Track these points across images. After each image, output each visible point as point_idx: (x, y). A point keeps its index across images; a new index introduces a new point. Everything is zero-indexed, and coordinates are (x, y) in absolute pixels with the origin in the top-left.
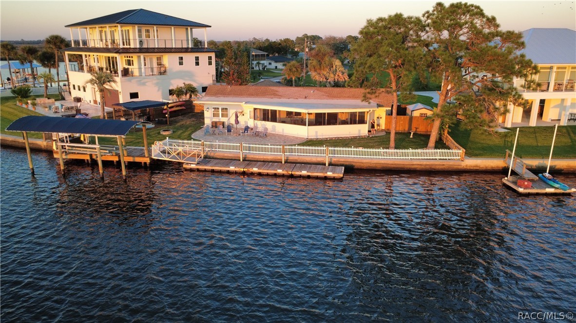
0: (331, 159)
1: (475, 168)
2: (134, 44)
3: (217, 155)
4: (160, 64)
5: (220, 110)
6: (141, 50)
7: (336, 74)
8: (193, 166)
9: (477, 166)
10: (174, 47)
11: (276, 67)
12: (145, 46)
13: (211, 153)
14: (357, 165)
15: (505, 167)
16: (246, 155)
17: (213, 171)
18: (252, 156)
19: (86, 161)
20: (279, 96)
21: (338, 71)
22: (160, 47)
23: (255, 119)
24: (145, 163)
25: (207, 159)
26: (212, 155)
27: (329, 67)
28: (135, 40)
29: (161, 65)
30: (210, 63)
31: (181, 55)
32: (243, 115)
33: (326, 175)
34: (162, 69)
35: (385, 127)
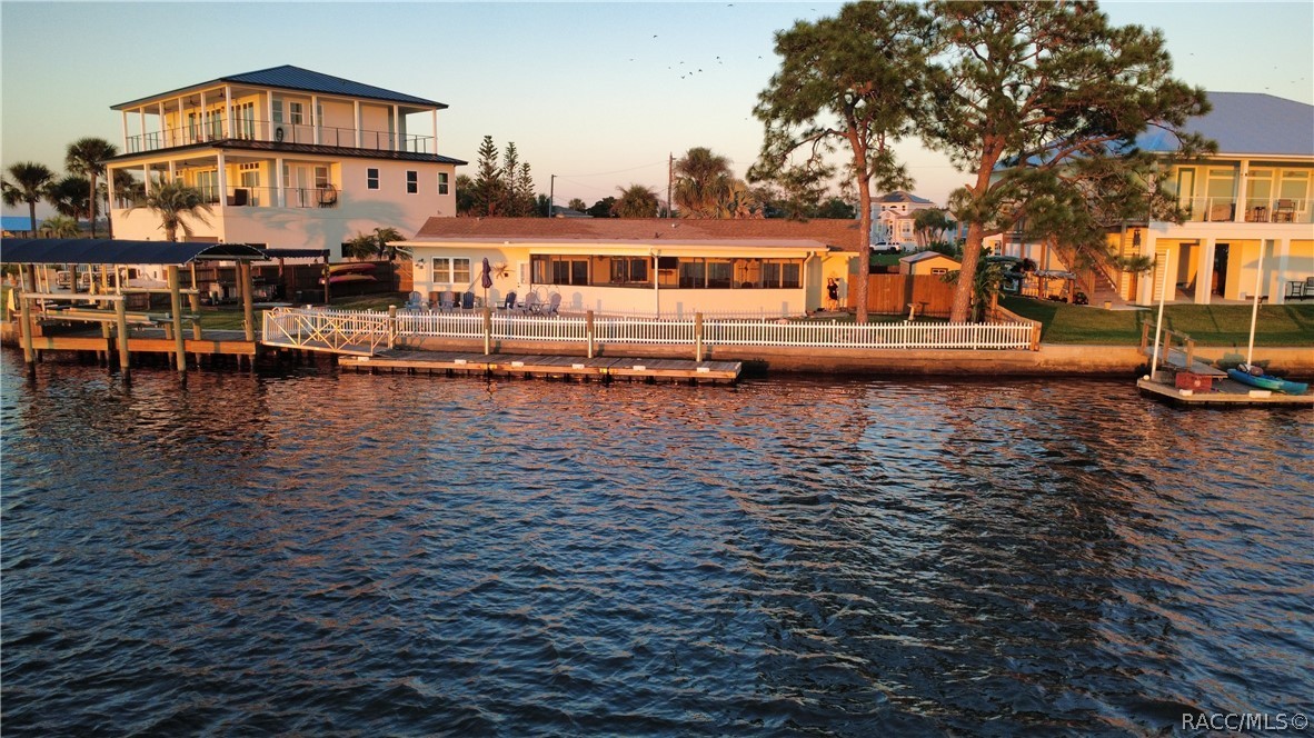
0: (710, 350)
1: (1068, 368)
2: (263, 132)
3: (427, 343)
4: (323, 185)
5: (451, 264)
6: (279, 147)
7: (736, 209)
8: (363, 361)
9: (1071, 363)
10: (358, 146)
12: (288, 139)
13: (412, 340)
14: (774, 363)
15: (1143, 365)
16: (499, 342)
17: (413, 372)
18: (515, 345)
19: (99, 355)
21: (740, 204)
22: (324, 144)
23: (533, 282)
24: (245, 357)
25: (401, 349)
26: (416, 343)
27: (719, 195)
28: (264, 122)
29: (325, 185)
30: (443, 189)
31: (374, 164)
32: (506, 275)
33: (693, 374)
34: (328, 196)
35: (848, 303)
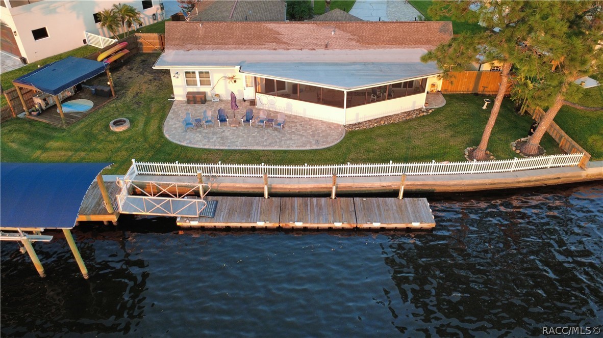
5: (197, 75)
8: (195, 223)
13: (212, 184)
14: (440, 189)
18: (281, 186)
20: (285, 43)
24: (110, 222)
25: (211, 196)
26: (215, 186)
32: (235, 81)
33: (409, 226)
35: (442, 88)
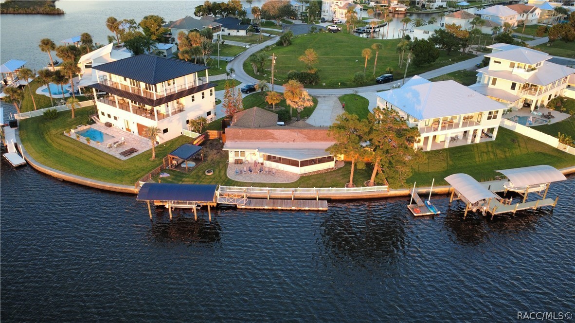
3: (252, 195)
5: (240, 152)
6: (168, 99)
8: (243, 207)
9: (395, 194)
10: (187, 89)
11: (229, 34)
14: (332, 198)
18: (274, 196)
20: (276, 139)
22: (178, 92)
26: (249, 195)
30: (211, 94)
31: (193, 94)
32: (256, 155)
34: (181, 106)
